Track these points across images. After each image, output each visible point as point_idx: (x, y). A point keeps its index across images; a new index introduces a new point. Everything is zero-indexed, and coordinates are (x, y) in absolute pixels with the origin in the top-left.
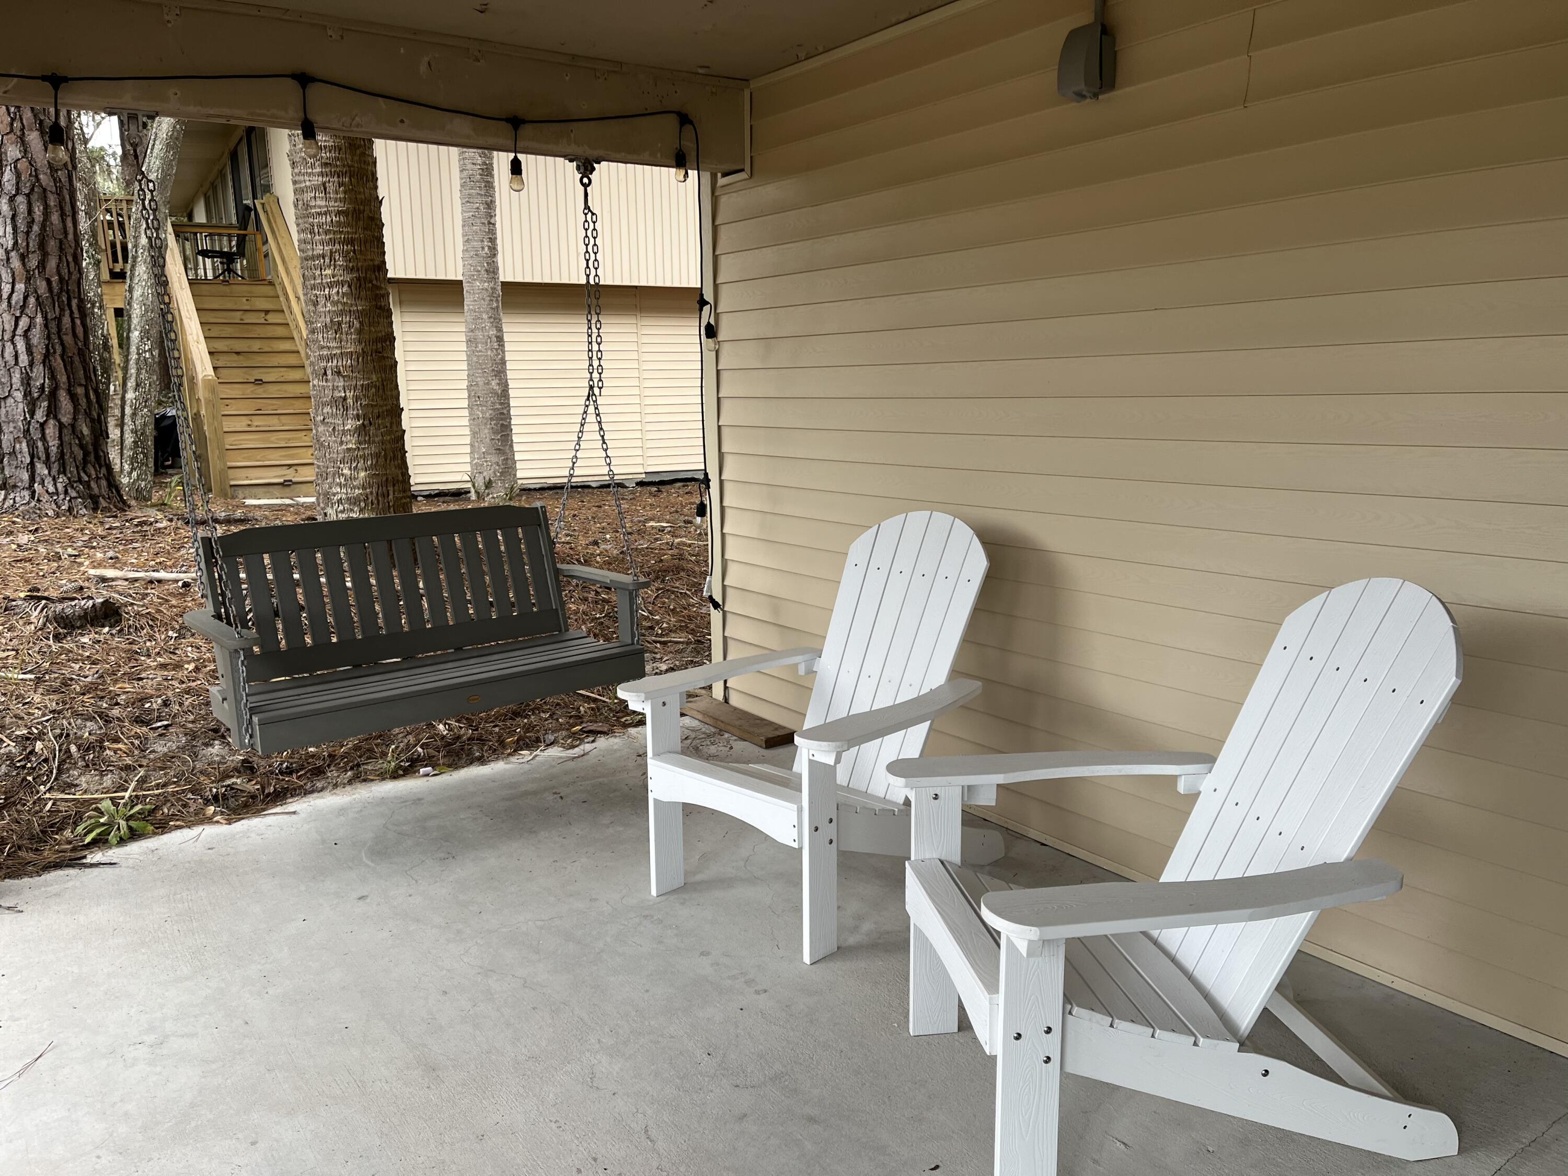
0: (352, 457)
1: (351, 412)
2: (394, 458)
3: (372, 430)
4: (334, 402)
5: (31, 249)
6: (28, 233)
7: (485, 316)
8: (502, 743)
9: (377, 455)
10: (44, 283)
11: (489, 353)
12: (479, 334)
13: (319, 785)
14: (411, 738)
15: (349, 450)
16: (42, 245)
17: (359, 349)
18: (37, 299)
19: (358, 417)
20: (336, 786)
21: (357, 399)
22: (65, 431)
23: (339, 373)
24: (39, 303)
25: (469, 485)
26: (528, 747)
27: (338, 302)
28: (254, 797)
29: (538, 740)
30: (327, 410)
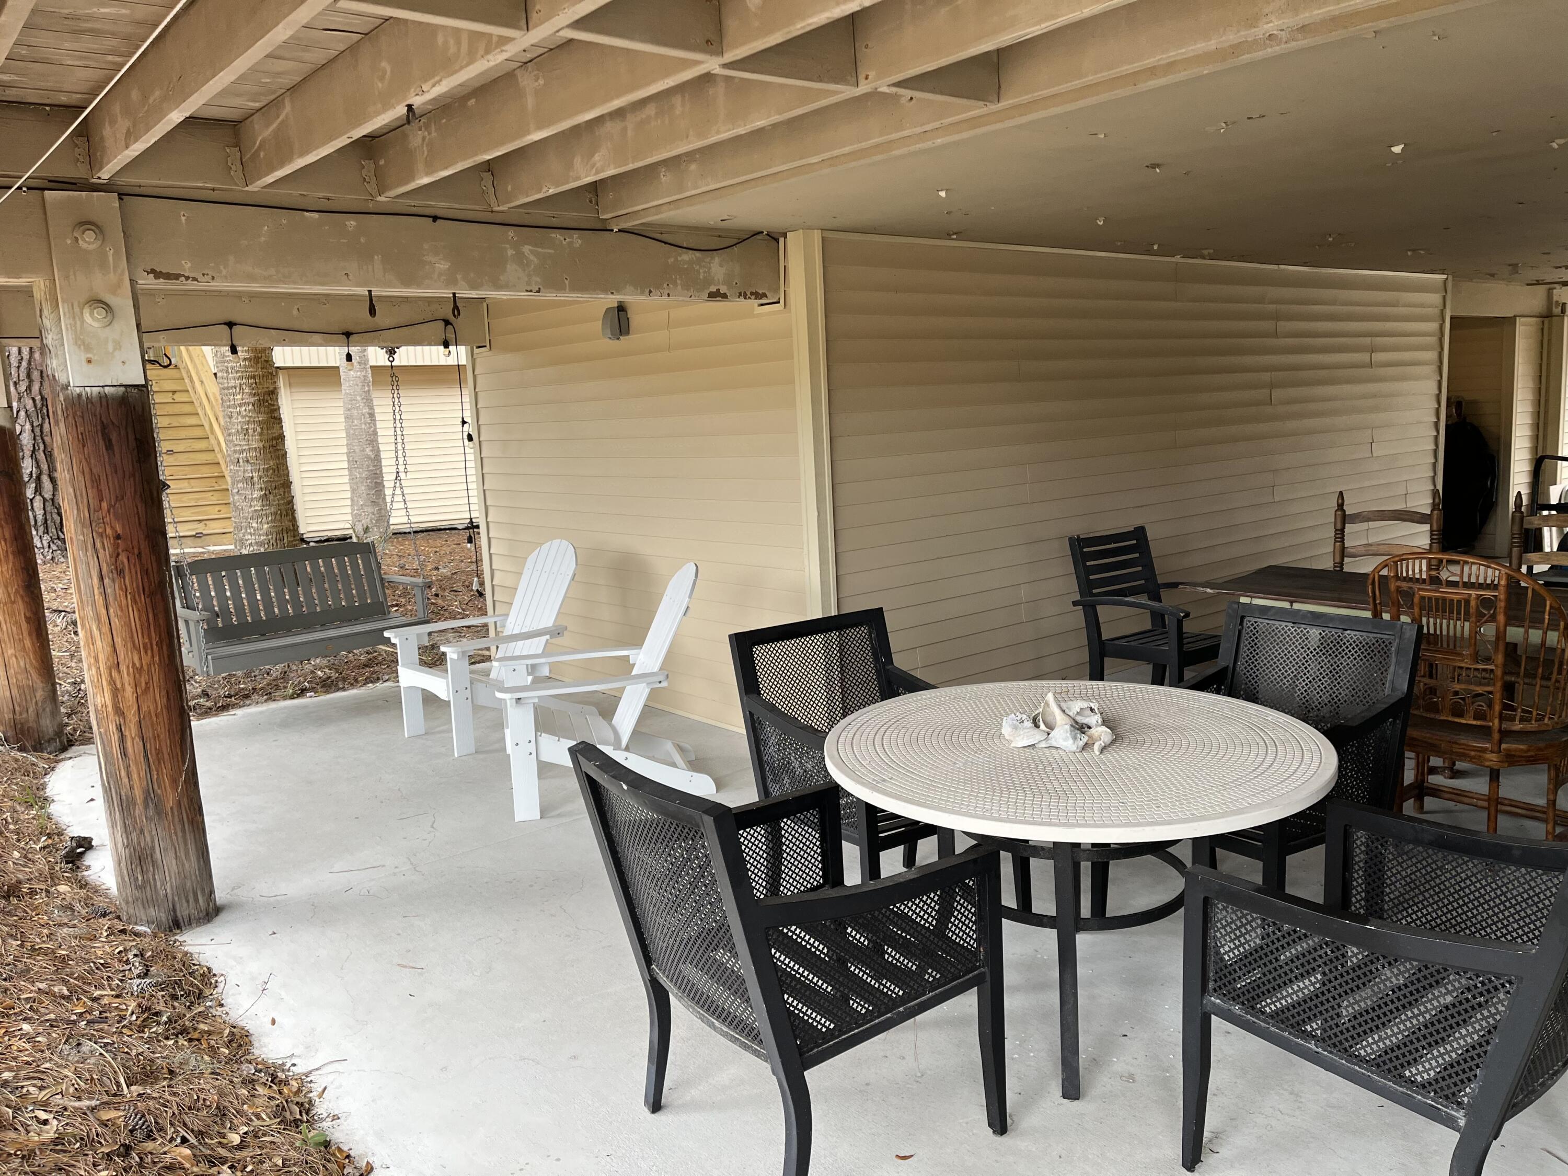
0: (257, 515)
1: (256, 486)
2: (287, 515)
3: (271, 497)
4: (245, 480)
5: (21, 378)
6: (18, 367)
7: (359, 398)
8: (356, 681)
9: (276, 514)
10: (31, 401)
11: (363, 426)
12: (355, 412)
13: (248, 702)
14: (302, 679)
15: (256, 511)
16: (29, 376)
17: (261, 445)
18: (26, 412)
19: (261, 489)
20: (257, 703)
21: (260, 477)
22: (47, 504)
23: (248, 461)
24: (28, 416)
25: (351, 531)
26: (372, 682)
27: (246, 416)
28: (210, 709)
29: (378, 679)
30: (240, 485)
